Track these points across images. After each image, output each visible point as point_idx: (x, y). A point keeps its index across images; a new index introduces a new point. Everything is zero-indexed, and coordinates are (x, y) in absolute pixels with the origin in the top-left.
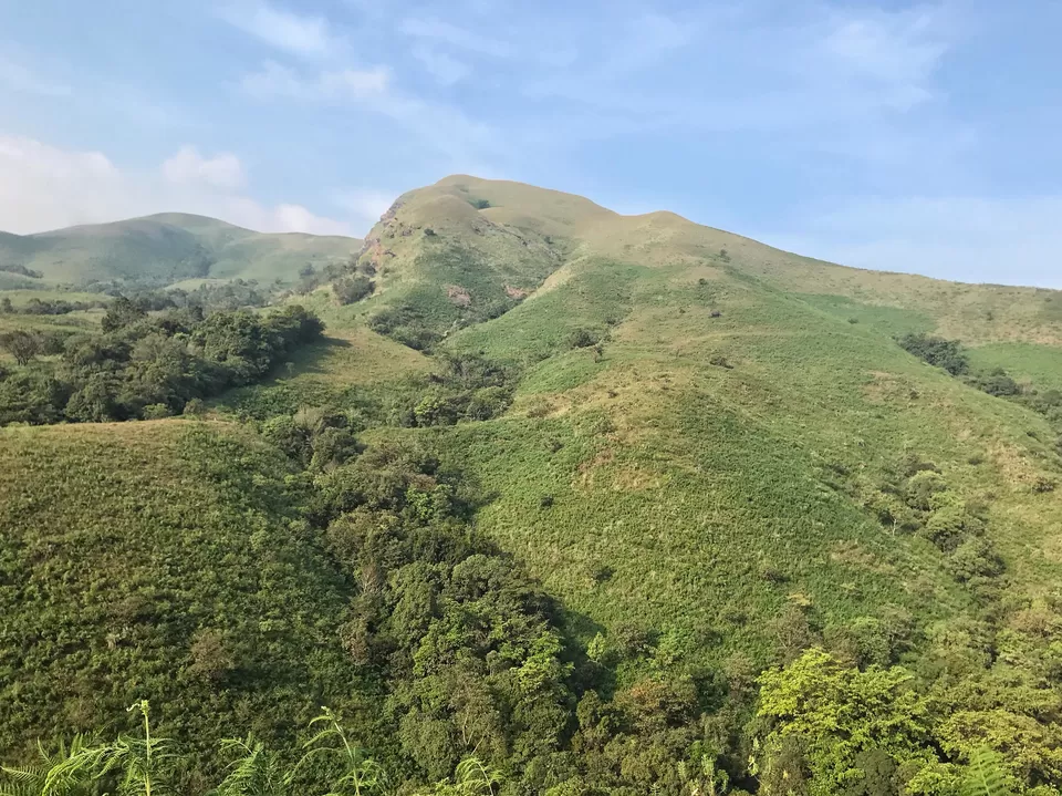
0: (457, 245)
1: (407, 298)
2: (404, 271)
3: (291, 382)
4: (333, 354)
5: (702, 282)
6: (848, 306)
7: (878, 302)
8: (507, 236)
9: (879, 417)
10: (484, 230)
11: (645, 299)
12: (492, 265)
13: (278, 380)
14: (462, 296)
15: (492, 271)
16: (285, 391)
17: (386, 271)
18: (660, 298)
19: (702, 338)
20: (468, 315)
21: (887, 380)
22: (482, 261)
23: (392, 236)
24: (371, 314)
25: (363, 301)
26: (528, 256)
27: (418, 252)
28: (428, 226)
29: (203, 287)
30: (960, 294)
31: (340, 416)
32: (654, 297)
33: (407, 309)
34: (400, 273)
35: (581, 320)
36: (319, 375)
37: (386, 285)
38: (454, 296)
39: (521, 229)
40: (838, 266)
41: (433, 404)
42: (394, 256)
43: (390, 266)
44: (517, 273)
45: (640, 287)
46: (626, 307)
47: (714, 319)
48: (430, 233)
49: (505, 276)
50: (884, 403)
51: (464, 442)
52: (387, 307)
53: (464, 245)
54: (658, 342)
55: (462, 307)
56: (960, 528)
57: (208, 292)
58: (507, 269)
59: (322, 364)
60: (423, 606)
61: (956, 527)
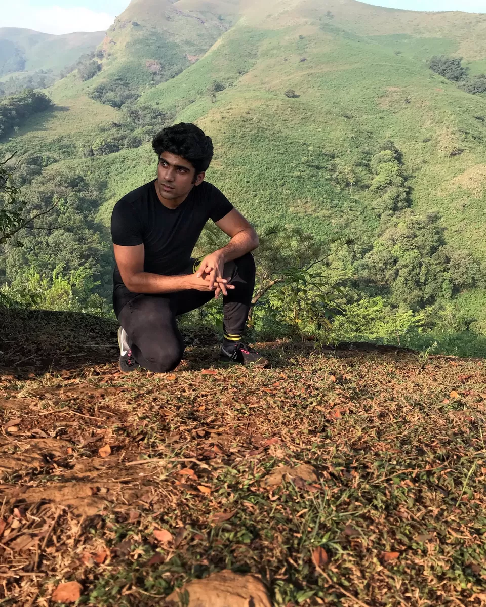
0: (154, 30)
1: (118, 72)
2: (119, 54)
3: (19, 139)
4: (56, 117)
5: (301, 38)
6: (406, 41)
7: (427, 35)
8: (189, 19)
9: (381, 118)
10: (173, 16)
11: (265, 54)
12: (177, 41)
13: (10, 139)
14: (156, 66)
15: (177, 46)
16: (14, 145)
17: (109, 55)
18: (275, 51)
19: (289, 78)
20: (158, 78)
21: (395, 92)
22: (171, 40)
23: (114, 30)
24: (94, 86)
25: (95, 77)
26: (204, 31)
27: (128, 39)
28: (135, 20)
29: (11, 79)
30: (480, 22)
31: (38, 157)
32: (272, 52)
33: (118, 80)
34: (117, 55)
35: (222, 73)
36: (40, 132)
37: (108, 64)
38: (150, 66)
39: (202, 12)
40: (409, 11)
41: (102, 143)
42: (115, 43)
43: (111, 52)
44: (194, 45)
45: (265, 45)
46: (253, 61)
47: (301, 63)
48: (136, 25)
49: (186, 48)
50: (388, 108)
51: (108, 164)
52: (105, 80)
53: (159, 30)
54: (262, 84)
55: (155, 74)
56: (389, 184)
57: (14, 82)
58: (188, 43)
59: (46, 125)
60: (19, 260)
61: (386, 183)
